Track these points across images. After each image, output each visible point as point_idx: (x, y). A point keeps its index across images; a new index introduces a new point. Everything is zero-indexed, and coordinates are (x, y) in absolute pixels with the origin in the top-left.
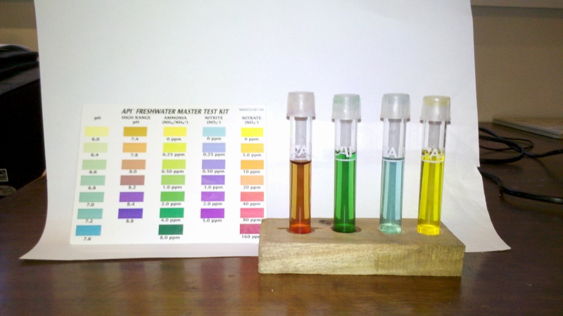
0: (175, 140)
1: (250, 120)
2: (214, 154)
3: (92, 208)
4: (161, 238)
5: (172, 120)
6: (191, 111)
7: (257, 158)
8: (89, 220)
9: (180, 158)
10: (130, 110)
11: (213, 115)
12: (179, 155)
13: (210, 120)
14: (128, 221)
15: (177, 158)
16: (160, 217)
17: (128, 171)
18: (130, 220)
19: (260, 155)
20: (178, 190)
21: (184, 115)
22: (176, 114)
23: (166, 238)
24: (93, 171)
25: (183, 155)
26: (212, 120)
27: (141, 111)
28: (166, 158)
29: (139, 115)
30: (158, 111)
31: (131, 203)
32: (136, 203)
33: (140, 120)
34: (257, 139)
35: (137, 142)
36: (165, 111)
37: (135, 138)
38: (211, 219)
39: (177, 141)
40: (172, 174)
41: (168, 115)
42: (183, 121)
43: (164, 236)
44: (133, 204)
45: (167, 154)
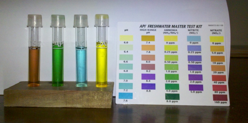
0: (171, 43)
1: (215, 32)
2: (195, 52)
3: (126, 82)
4: (167, 101)
5: (169, 32)
6: (180, 26)
7: (221, 55)
8: (126, 90)
9: (175, 54)
10: (144, 26)
11: (193, 28)
12: (174, 52)
13: (191, 32)
14: (147, 91)
15: (173, 54)
16: (166, 89)
17: (146, 61)
18: (148, 90)
19: (222, 53)
20: (174, 73)
21: (176, 29)
22: (171, 28)
23: (170, 101)
24: (126, 61)
25: (176, 52)
26: (192, 31)
27: (151, 26)
28: (166, 54)
29: (149, 28)
30: (160, 26)
31: (148, 80)
32: (151, 80)
33: (150, 31)
34: (220, 43)
35: (149, 44)
36: (164, 26)
37: (148, 42)
38: (195, 91)
39: (172, 44)
40: (171, 63)
41: (166, 29)
42: (175, 32)
43: (169, 100)
44: (150, 81)
45: (167, 52)
